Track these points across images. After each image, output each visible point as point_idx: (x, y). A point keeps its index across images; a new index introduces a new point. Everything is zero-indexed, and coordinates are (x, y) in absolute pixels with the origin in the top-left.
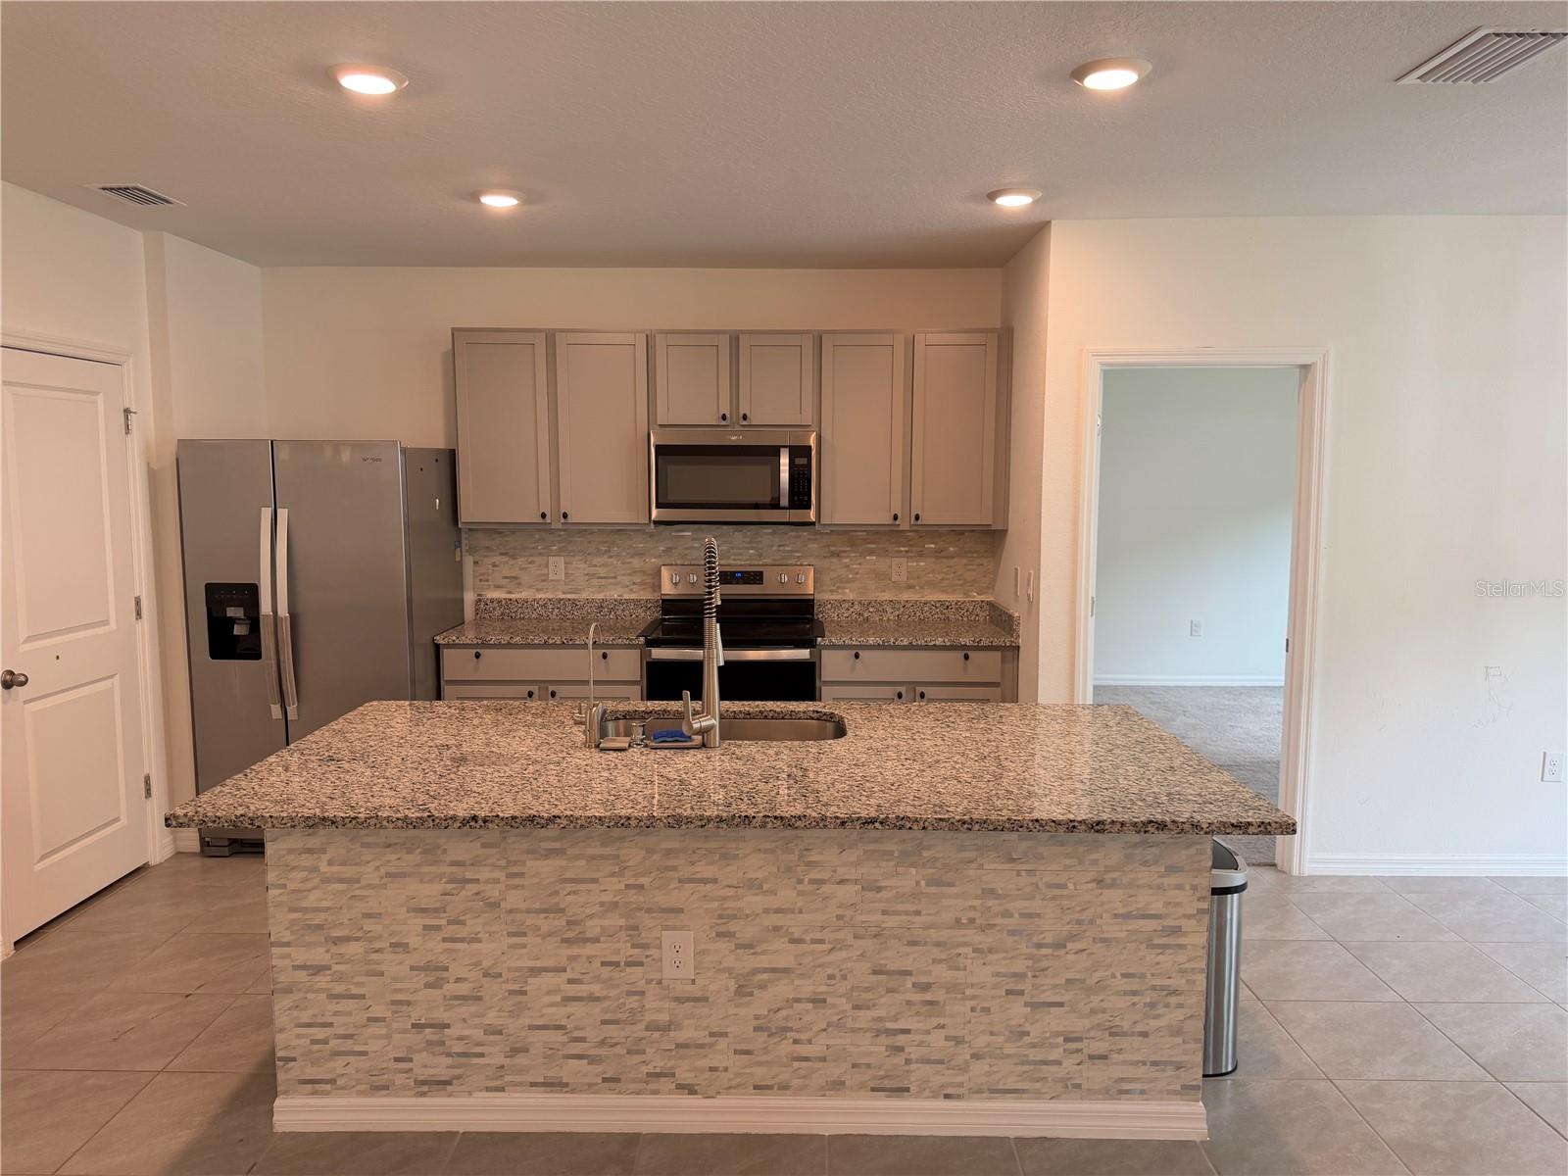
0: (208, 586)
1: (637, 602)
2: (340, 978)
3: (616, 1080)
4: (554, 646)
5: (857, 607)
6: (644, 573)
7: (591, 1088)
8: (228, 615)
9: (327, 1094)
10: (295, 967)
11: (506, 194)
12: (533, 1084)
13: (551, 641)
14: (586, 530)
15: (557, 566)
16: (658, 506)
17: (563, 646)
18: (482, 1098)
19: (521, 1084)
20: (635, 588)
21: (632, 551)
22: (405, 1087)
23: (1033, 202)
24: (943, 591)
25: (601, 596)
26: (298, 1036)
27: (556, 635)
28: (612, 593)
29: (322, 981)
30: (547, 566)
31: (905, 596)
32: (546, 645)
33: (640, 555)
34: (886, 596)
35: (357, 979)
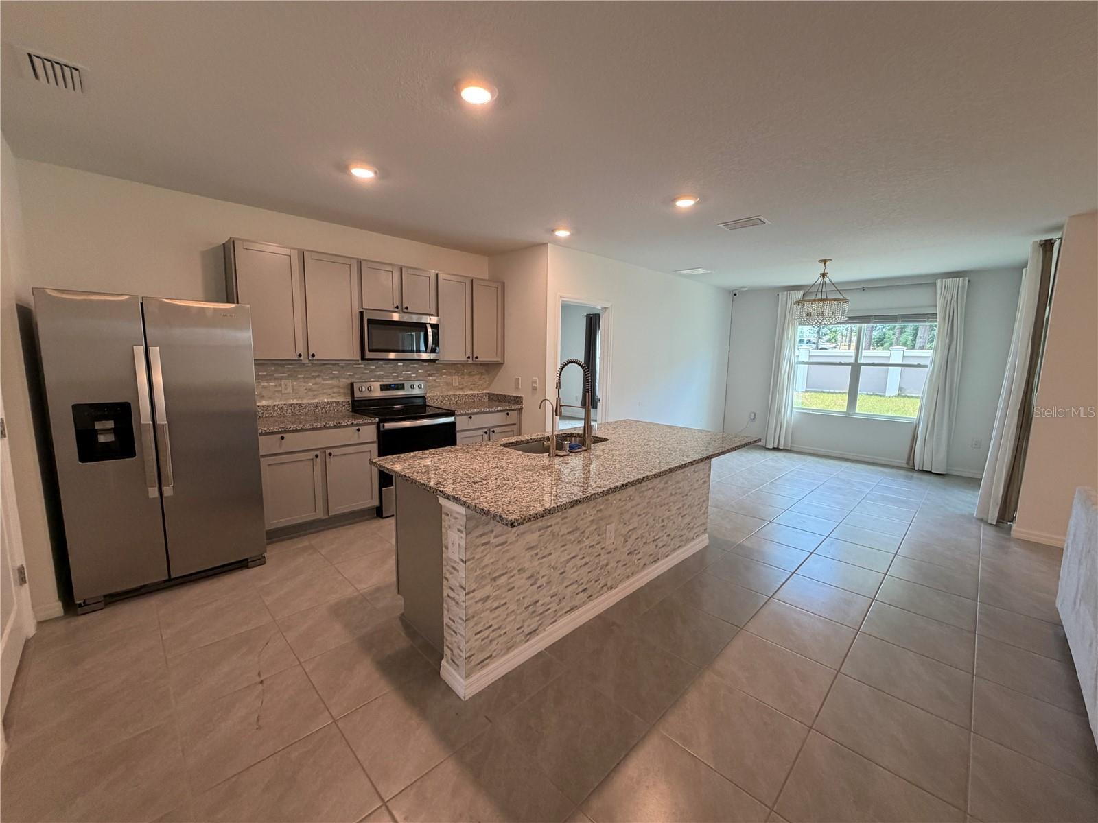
0: (74, 407)
1: (337, 403)
2: (497, 598)
3: (591, 596)
4: (330, 428)
5: (441, 398)
6: (339, 387)
7: (584, 603)
8: (96, 428)
9: (487, 664)
10: (476, 602)
11: (369, 169)
12: (566, 612)
13: (327, 425)
14: (324, 364)
15: (288, 385)
16: (369, 350)
17: (335, 427)
18: (550, 629)
19: (562, 615)
20: (334, 395)
21: (331, 376)
22: (521, 641)
23: (570, 235)
24: (472, 389)
25: (316, 401)
26: (476, 640)
27: (330, 421)
28: (321, 398)
29: (489, 604)
30: (281, 385)
31: (458, 393)
32: (325, 428)
33: (336, 377)
34: (450, 393)
35: (503, 596)
